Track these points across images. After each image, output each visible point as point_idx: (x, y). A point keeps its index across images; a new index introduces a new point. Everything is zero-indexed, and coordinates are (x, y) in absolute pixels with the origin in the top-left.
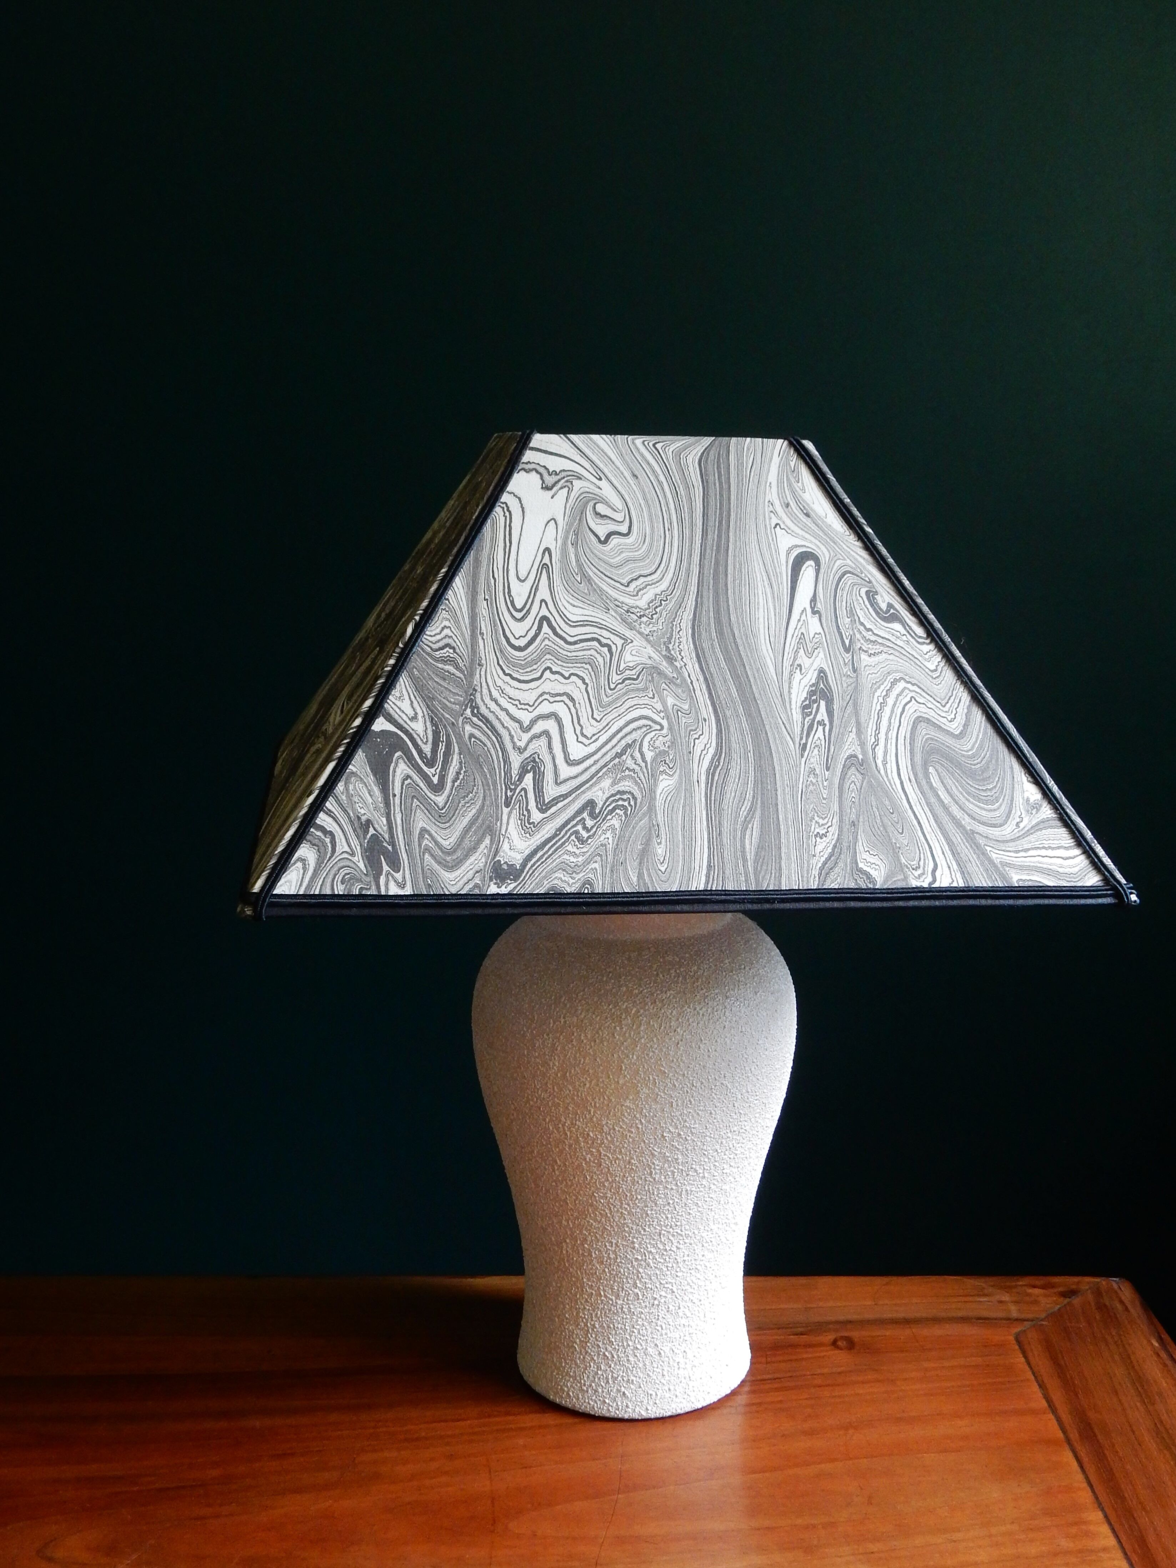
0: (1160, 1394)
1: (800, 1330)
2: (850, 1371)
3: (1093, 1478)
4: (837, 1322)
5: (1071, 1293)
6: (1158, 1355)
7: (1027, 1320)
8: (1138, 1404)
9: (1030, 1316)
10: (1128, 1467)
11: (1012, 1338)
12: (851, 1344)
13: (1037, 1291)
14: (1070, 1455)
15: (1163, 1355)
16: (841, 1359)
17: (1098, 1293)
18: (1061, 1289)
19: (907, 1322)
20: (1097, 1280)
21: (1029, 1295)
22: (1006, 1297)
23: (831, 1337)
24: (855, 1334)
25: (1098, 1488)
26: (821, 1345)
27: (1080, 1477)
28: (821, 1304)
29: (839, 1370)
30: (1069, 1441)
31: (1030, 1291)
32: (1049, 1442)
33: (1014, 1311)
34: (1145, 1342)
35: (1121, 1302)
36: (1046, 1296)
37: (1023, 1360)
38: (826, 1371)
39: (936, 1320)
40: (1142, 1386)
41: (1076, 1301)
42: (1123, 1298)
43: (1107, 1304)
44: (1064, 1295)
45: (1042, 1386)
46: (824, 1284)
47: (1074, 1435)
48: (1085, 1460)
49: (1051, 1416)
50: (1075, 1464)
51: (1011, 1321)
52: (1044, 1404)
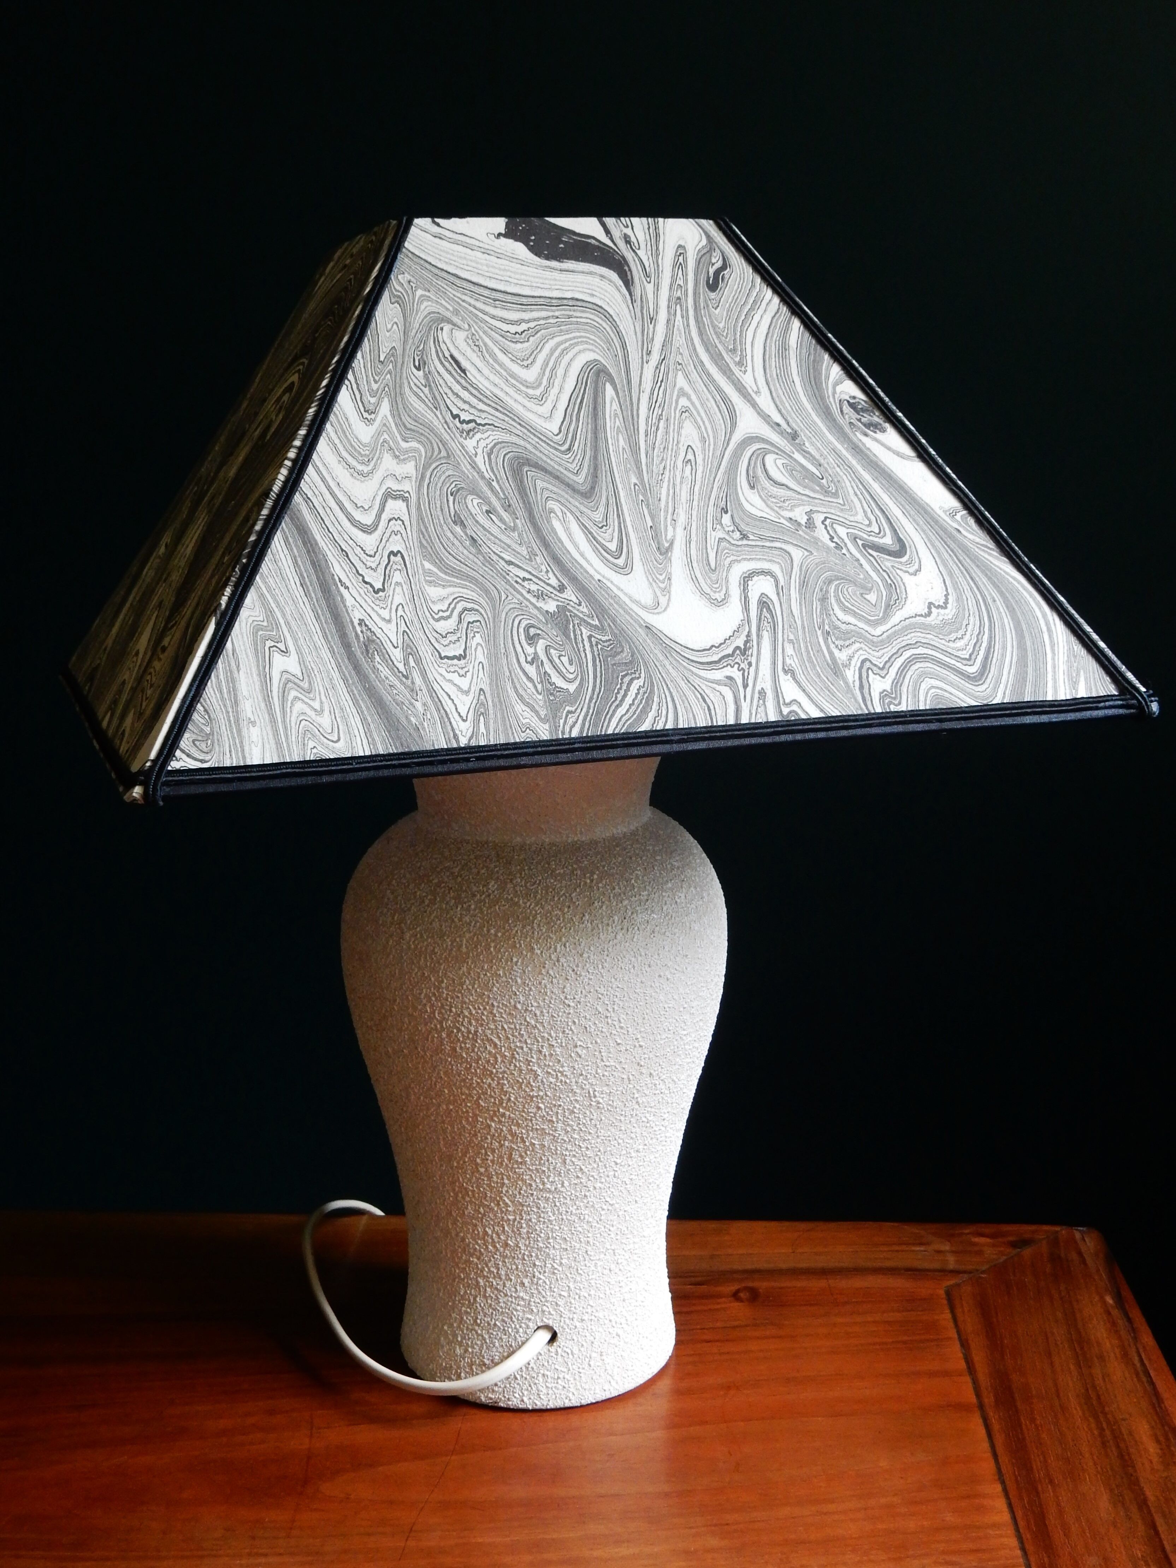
0: (1101, 1358)
1: (699, 1279)
2: (746, 1326)
3: (1000, 1450)
4: (745, 1271)
5: (1023, 1243)
6: (1109, 1313)
7: (965, 1272)
8: (1072, 1367)
9: (969, 1267)
10: (1044, 1436)
11: (942, 1292)
12: (754, 1296)
13: (982, 1240)
14: (980, 1421)
15: (1115, 1312)
16: (739, 1311)
17: (1054, 1242)
18: (1011, 1239)
19: (824, 1272)
20: (1058, 1229)
21: (975, 1244)
22: (947, 1247)
23: (733, 1288)
24: (762, 1285)
25: (1004, 1459)
26: (719, 1296)
27: (986, 1445)
28: (730, 1251)
29: (736, 1323)
30: (981, 1407)
31: (976, 1240)
32: (961, 1407)
33: (952, 1262)
34: (1097, 1298)
35: (1080, 1254)
36: (994, 1246)
37: (949, 1316)
38: (719, 1324)
39: (858, 1271)
40: (1082, 1348)
41: (1027, 1252)
42: (1083, 1249)
43: (1063, 1255)
44: (1014, 1245)
45: (965, 1344)
46: (739, 1228)
47: (989, 1400)
48: (996, 1427)
49: (968, 1379)
50: (982, 1432)
51: (945, 1272)
52: (963, 1365)
